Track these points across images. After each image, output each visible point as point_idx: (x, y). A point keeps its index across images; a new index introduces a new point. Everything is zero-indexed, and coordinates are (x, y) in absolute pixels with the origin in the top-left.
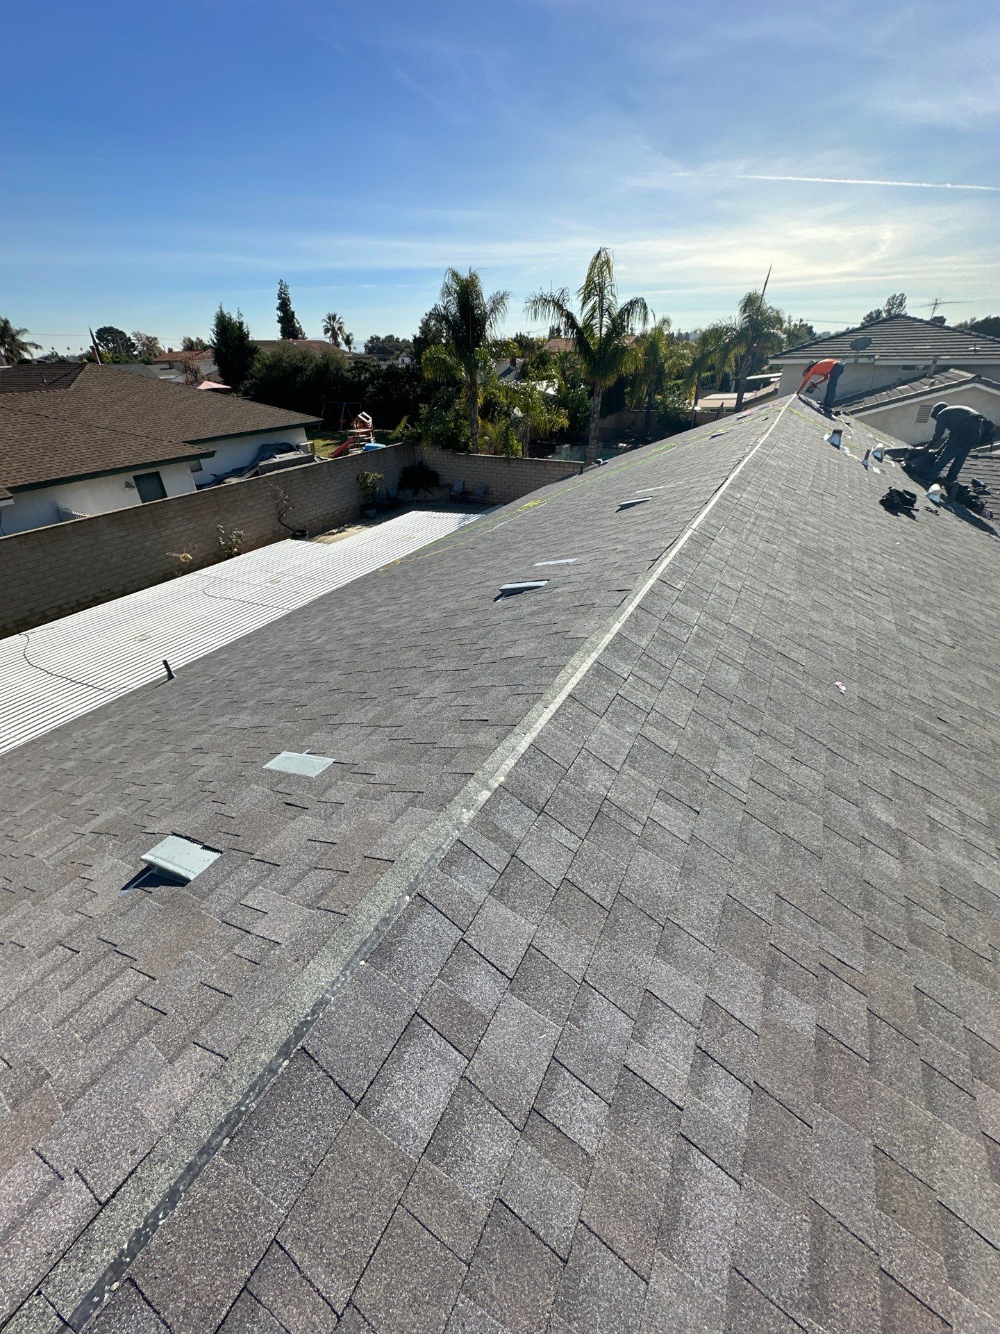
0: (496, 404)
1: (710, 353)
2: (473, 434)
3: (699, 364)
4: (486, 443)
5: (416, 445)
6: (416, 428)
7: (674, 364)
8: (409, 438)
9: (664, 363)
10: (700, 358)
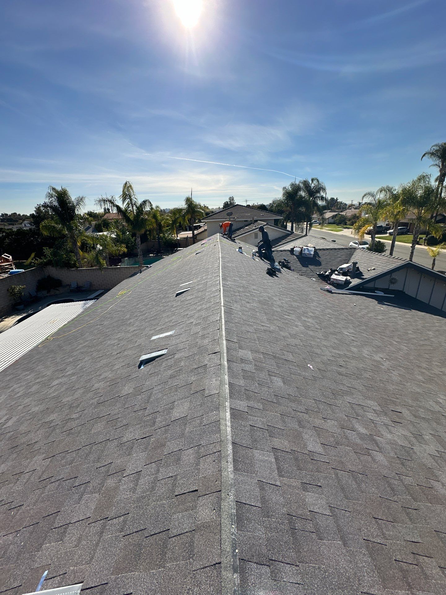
0: (87, 244)
1: (178, 218)
2: (78, 259)
3: (174, 222)
4: (86, 262)
5: (44, 268)
6: (42, 259)
7: (165, 223)
8: (39, 265)
9: (161, 222)
10: (175, 220)
